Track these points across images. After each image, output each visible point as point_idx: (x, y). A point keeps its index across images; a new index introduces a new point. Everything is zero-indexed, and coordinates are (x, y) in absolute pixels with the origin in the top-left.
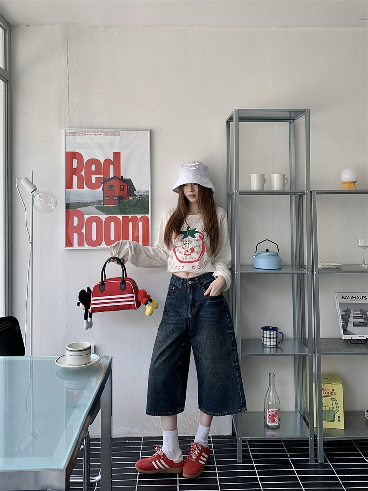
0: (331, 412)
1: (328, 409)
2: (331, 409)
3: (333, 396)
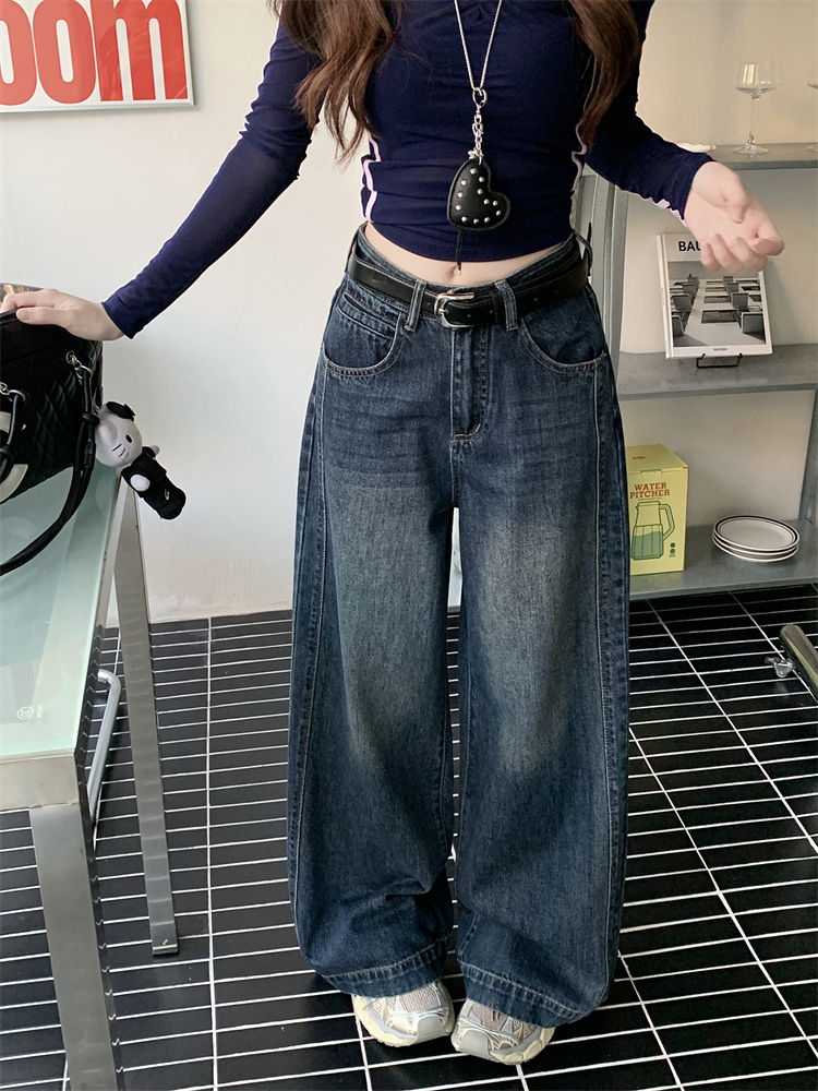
0: (656, 538)
1: (648, 530)
2: (656, 529)
3: (664, 499)
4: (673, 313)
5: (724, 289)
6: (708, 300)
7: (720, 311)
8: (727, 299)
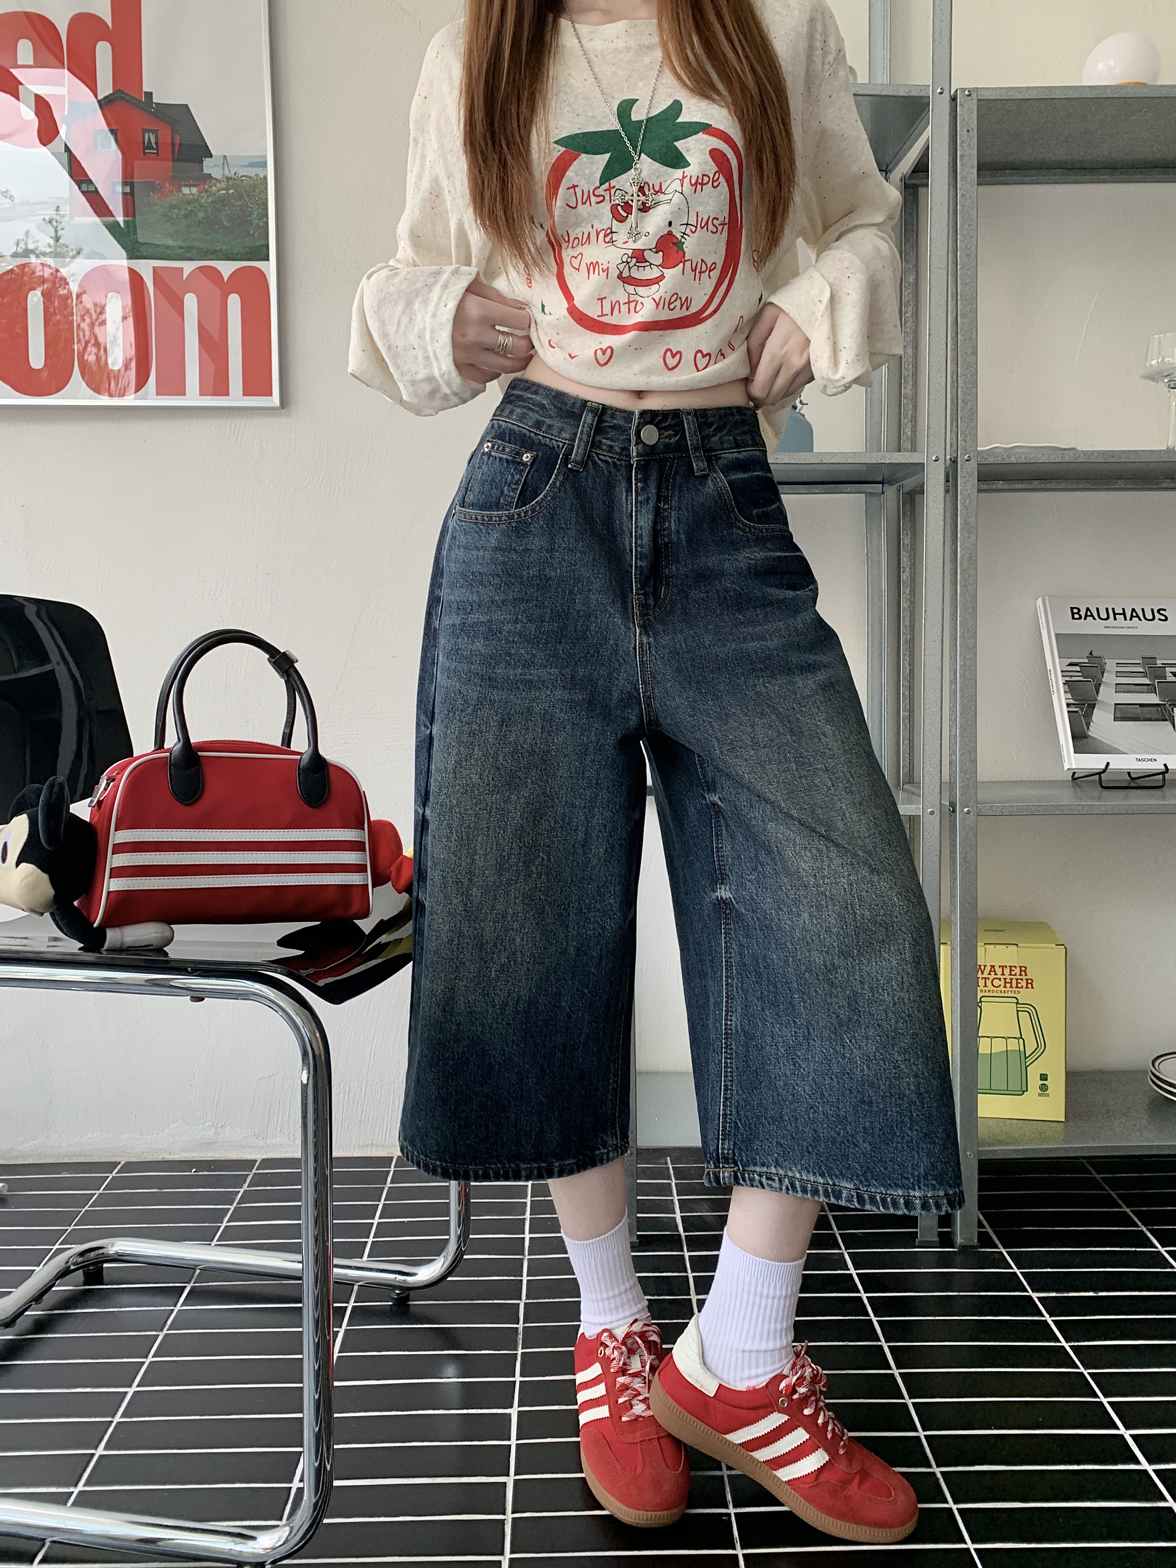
0: (1014, 1062)
1: (999, 1046)
2: (1013, 1045)
3: (1024, 995)
4: (1068, 705)
5: (1144, 674)
6: (1120, 688)
7: (1141, 705)
8: (1151, 689)
